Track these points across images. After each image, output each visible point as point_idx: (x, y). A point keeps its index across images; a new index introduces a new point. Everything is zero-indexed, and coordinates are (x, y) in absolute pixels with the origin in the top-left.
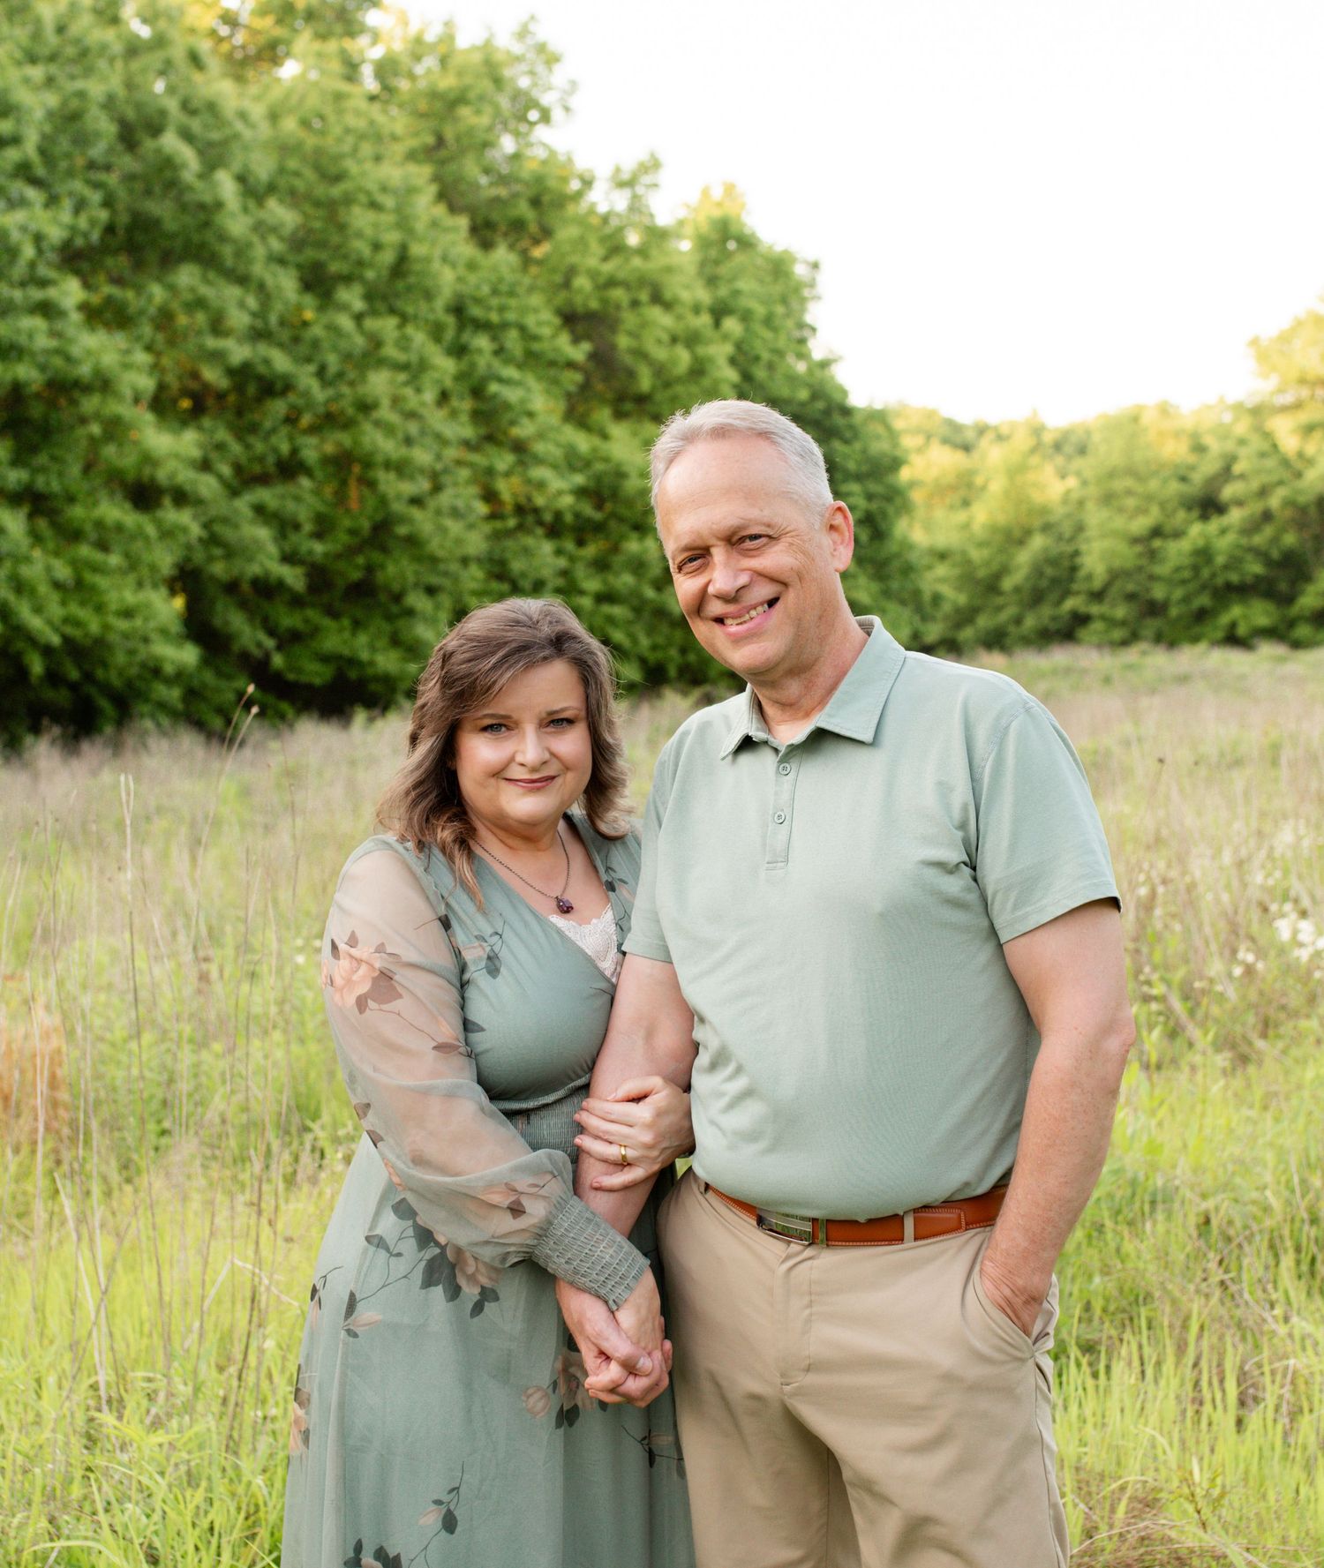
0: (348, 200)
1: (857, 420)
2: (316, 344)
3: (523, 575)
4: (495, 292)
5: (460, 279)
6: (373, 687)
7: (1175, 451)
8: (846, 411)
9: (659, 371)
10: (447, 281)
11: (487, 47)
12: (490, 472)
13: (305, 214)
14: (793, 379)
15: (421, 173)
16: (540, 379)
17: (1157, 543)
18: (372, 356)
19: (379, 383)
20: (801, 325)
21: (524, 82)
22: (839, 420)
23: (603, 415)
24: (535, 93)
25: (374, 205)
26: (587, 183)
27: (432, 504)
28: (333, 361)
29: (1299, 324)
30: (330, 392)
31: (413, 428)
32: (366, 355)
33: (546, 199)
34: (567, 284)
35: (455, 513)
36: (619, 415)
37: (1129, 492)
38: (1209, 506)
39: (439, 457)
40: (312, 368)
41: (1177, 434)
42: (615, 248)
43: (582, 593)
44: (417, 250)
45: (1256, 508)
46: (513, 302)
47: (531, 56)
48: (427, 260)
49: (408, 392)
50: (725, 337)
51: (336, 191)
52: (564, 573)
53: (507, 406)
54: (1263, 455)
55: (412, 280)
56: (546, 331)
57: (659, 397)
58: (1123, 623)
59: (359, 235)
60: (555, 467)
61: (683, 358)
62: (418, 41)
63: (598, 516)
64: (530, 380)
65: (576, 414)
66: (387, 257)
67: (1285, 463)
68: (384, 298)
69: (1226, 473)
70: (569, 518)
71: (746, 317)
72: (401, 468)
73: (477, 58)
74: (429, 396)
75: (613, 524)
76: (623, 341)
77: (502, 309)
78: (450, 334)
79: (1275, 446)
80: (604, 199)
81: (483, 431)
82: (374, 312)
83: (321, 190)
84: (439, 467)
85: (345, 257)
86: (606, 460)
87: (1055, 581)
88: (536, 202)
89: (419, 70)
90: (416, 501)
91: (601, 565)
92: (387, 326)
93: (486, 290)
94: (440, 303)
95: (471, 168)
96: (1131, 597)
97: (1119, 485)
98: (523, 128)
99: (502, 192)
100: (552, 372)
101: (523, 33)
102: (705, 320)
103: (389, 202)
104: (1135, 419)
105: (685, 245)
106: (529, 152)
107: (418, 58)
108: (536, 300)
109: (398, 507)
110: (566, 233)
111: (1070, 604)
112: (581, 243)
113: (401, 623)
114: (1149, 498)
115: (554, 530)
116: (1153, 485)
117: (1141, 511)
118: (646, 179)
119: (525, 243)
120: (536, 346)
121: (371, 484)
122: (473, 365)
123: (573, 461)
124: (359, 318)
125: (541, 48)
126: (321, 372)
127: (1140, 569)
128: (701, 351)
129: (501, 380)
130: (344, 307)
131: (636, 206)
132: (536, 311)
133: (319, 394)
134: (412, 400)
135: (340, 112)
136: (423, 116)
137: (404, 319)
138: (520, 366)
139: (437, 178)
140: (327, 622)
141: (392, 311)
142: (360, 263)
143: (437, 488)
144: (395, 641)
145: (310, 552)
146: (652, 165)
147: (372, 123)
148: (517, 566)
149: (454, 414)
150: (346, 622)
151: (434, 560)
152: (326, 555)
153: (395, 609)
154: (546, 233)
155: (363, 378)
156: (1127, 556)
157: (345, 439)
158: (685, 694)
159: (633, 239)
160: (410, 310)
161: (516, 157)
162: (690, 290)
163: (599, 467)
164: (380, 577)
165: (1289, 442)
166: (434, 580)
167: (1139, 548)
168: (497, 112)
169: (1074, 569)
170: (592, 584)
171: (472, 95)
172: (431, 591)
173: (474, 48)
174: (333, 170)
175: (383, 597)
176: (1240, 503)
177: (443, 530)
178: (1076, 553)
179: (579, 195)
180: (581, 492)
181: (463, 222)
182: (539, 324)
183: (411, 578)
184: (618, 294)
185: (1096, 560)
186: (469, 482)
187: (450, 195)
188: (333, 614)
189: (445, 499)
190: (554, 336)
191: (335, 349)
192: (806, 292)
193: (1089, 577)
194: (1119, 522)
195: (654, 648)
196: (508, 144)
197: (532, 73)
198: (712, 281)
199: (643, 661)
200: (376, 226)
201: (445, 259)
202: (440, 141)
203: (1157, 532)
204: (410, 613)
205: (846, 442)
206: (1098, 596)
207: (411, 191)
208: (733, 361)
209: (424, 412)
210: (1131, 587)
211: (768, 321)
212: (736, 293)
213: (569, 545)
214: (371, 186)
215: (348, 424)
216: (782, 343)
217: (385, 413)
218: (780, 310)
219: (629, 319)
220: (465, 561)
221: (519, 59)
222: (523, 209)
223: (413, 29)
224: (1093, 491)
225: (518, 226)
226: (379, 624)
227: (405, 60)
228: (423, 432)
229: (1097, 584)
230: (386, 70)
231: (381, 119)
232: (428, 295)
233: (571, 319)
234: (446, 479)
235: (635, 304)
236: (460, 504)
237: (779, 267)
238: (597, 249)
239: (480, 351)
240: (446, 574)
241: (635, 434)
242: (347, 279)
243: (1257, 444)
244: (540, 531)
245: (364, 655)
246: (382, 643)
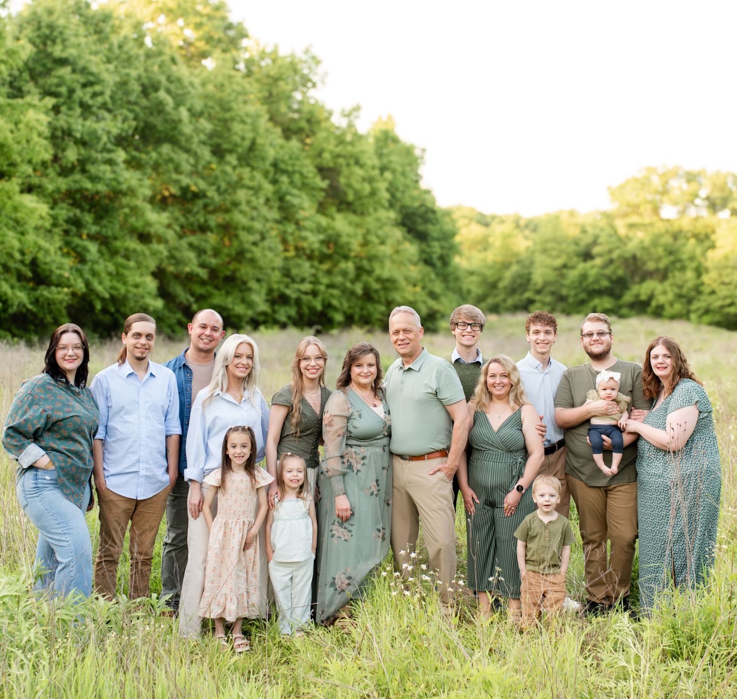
0: (232, 119)
1: (439, 215)
2: (216, 178)
3: (297, 275)
4: (291, 158)
5: (277, 153)
6: (234, 320)
7: (574, 232)
8: (434, 212)
9: (356, 192)
10: (271, 153)
11: (292, 56)
12: (285, 232)
13: (214, 124)
14: (413, 198)
15: (262, 109)
16: (308, 195)
17: (565, 271)
18: (239, 184)
19: (242, 195)
20: (417, 175)
21: (306, 71)
22: (430, 216)
23: (333, 210)
24: (311, 76)
25: (243, 122)
26: (330, 114)
27: (261, 245)
28: (223, 185)
29: (628, 182)
30: (222, 198)
31: (254, 213)
32: (237, 183)
33: (313, 120)
34: (320, 155)
35: (271, 249)
36: (339, 210)
37: (554, 249)
38: (587, 256)
39: (264, 226)
40: (214, 188)
41: (576, 225)
42: (341, 141)
43: (320, 283)
44: (260, 141)
45: (607, 258)
46: (298, 163)
47: (310, 61)
48: (263, 145)
49: (253, 199)
50: (385, 180)
51: (228, 115)
52: (314, 275)
53: (293, 206)
54: (610, 236)
55: (257, 153)
56: (311, 175)
57: (357, 203)
58: (548, 304)
59: (236, 134)
60: (312, 231)
61: (367, 188)
62: (263, 52)
63: (329, 252)
64: (304, 196)
65: (322, 208)
66: (247, 143)
67: (620, 239)
68: (245, 159)
69: (595, 243)
70: (317, 253)
71: (394, 172)
72: (249, 230)
73: (289, 60)
74: (262, 200)
75: (336, 257)
76: (342, 180)
77: (293, 165)
78: (271, 175)
79: (616, 232)
80: (338, 121)
81: (283, 215)
82: (241, 165)
83: (222, 115)
84: (264, 230)
85: (230, 142)
86: (333, 229)
87: (521, 285)
88: (309, 121)
89: (263, 64)
90: (255, 244)
91: (329, 272)
92: (246, 172)
93: (287, 157)
94: (268, 163)
95: (283, 109)
96: (553, 293)
97: (550, 245)
98: (305, 89)
99: (296, 116)
100: (314, 192)
101: (307, 52)
102: (376, 172)
103: (249, 120)
104: (557, 218)
105: (371, 140)
106: (306, 100)
107: (262, 58)
108: (307, 162)
109: (247, 246)
110: (321, 135)
111: (528, 295)
112: (327, 139)
113: (246, 294)
114: (562, 252)
115: (310, 258)
116: (564, 246)
117: (558, 257)
118: (355, 114)
119: (304, 136)
120: (307, 181)
121: (237, 236)
122: (280, 188)
123: (320, 229)
124: (234, 168)
125: (314, 58)
126: (218, 189)
127: (557, 281)
128: (375, 185)
129: (291, 194)
130: (228, 163)
131: (350, 125)
132: (306, 166)
133: (217, 198)
134: (255, 201)
135: (231, 83)
136: (264, 84)
137: (253, 168)
138: (299, 189)
139: (269, 111)
140: (216, 292)
141: (248, 165)
142: (236, 145)
143: (263, 238)
144: (243, 301)
145: (210, 263)
146: (357, 108)
147: (243, 88)
148: (294, 272)
149: (271, 208)
150: (223, 292)
151: (261, 268)
152: (217, 265)
153: (243, 287)
154: (313, 133)
155: (235, 193)
156: (552, 275)
157: (227, 217)
158: (361, 327)
159: (349, 138)
160: (255, 165)
161: (301, 102)
162: (371, 160)
163: (330, 232)
164: (238, 275)
165: (622, 231)
166: (261, 276)
167: (557, 272)
168: (294, 83)
169: (529, 280)
170: (325, 280)
171: (284, 77)
172: (259, 281)
173: (286, 57)
174: (226, 106)
175: (238, 282)
176: (600, 255)
177: (265, 256)
178: (530, 274)
179: (327, 119)
180: (322, 242)
181: (279, 130)
182: (309, 172)
183: (251, 275)
184: (341, 161)
185: (538, 277)
186: (276, 236)
187: (273, 119)
188: (217, 287)
189: (266, 243)
190: (314, 177)
191: (224, 180)
192: (419, 161)
193: (535, 284)
194: (549, 261)
195: (350, 307)
196: (298, 96)
197: (310, 68)
198: (380, 156)
199: (345, 313)
200: (243, 130)
201: (271, 145)
202: (271, 94)
203: (565, 266)
204: (249, 290)
205: (434, 224)
206: (539, 292)
207: (258, 116)
208: (388, 190)
209: (259, 207)
210: (552, 288)
211: (403, 174)
212: (390, 162)
213: (316, 263)
214: (242, 113)
215: (227, 211)
216: (409, 182)
217: (244, 207)
218: (408, 169)
219: (345, 171)
220: (273, 269)
221: (305, 62)
222: (303, 124)
223: (261, 49)
224: (538, 247)
225: (300, 131)
226: (236, 293)
227: (257, 58)
228: (259, 215)
229: (539, 287)
230: (249, 63)
231: (247, 86)
232: (263, 159)
233: (322, 171)
234: (267, 235)
235: (348, 165)
236: (272, 245)
237: (408, 151)
238: (333, 142)
239: (283, 182)
240: (265, 274)
241: (345, 218)
242: (230, 151)
243: (608, 230)
244: (304, 257)
245: (230, 306)
246: (237, 301)
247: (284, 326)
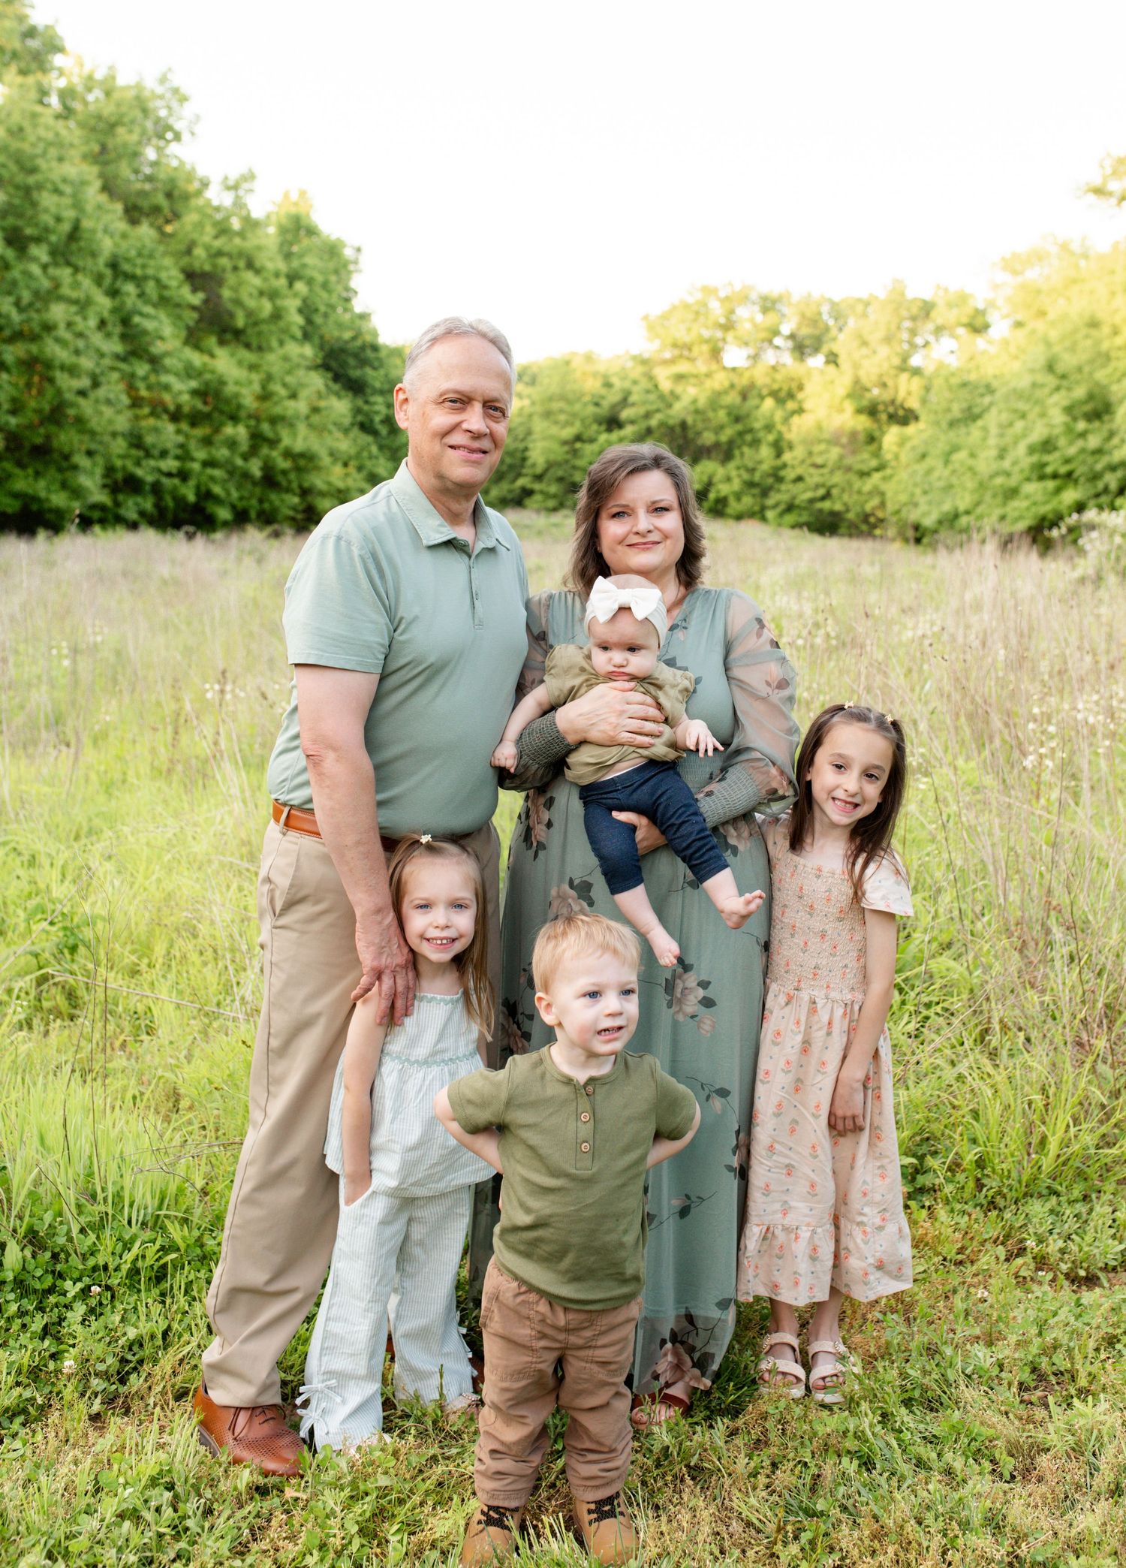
0: (40, 187)
1: (383, 354)
2: (14, 283)
3: (154, 446)
4: (140, 255)
5: (116, 245)
6: (49, 516)
7: (593, 386)
8: (375, 348)
9: (250, 314)
10: (107, 246)
11: (139, 86)
12: (133, 375)
13: (7, 193)
14: (340, 325)
15: (91, 171)
16: (169, 315)
17: (578, 445)
18: (53, 294)
19: (58, 312)
20: (347, 289)
21: (163, 113)
22: (369, 354)
23: (212, 341)
24: (171, 121)
25: (57, 191)
26: (205, 184)
27: (93, 395)
28: (26, 296)
29: (674, 308)
30: (24, 316)
31: (81, 344)
32: (49, 292)
33: (176, 193)
34: (189, 251)
35: (108, 402)
36: (222, 342)
37: (561, 411)
38: (613, 423)
39: (98, 364)
40: (11, 299)
41: (595, 375)
42: (223, 230)
43: (193, 459)
44: (86, 224)
45: (642, 425)
46: (152, 263)
47: (168, 95)
48: (93, 231)
49: (78, 319)
50: (296, 295)
51: (31, 180)
52: (182, 446)
53: (145, 332)
54: (648, 392)
55: (82, 244)
56: (174, 283)
57: (250, 331)
58: (554, 496)
59: (46, 211)
60: (177, 374)
61: (267, 307)
62: (90, 78)
63: (206, 409)
64: (162, 315)
65: (193, 339)
66: (66, 227)
67: (662, 397)
68: (63, 255)
69: (624, 402)
70: (186, 409)
71: (310, 282)
72: (72, 371)
73: (131, 94)
74: (92, 323)
75: (216, 415)
76: (226, 293)
77: (144, 266)
78: (107, 281)
79: (656, 386)
80: (217, 196)
81: (129, 348)
82: (56, 264)
83: (20, 178)
84: (98, 371)
85: (37, 225)
86: (213, 372)
87: (511, 467)
88: (169, 195)
89: (91, 98)
90: (82, 393)
91: (207, 442)
92: (65, 273)
93: (133, 253)
94: (101, 261)
95: (125, 170)
96: (560, 480)
97: (556, 406)
98: (162, 143)
99: (147, 187)
100: (178, 311)
101: (163, 80)
102: (283, 282)
103: (68, 190)
104: (568, 363)
105: (272, 230)
106: (164, 160)
107: (89, 90)
108: (168, 261)
109: (69, 396)
110: (190, 218)
111: (521, 482)
112: (200, 226)
113: (69, 474)
114: (574, 415)
115: (175, 417)
116: (577, 407)
117: (568, 424)
118: (245, 186)
119: (161, 221)
120: (166, 293)
121: (51, 380)
122: (123, 304)
123: (190, 372)
124: (45, 267)
125: (176, 91)
126: (17, 304)
127: (567, 462)
128: (279, 302)
129: (141, 314)
130: (35, 259)
131: (238, 203)
132: (167, 269)
133: (16, 317)
134: (80, 325)
135: (35, 126)
136: (93, 130)
137: (76, 269)
138: (155, 306)
139: (102, 175)
140: (17, 471)
141: (68, 264)
142: (47, 230)
143: (96, 384)
144: (64, 486)
145: (7, 423)
146: (250, 177)
147: (57, 134)
148: (149, 439)
149: (108, 335)
150: (30, 471)
151: (93, 434)
152: (18, 426)
153: (65, 464)
154: (176, 216)
155: (47, 309)
156: (559, 452)
157: (34, 349)
158: (261, 529)
159: (236, 224)
160: (81, 263)
161: (155, 164)
162: (273, 262)
163: (208, 376)
164: (55, 444)
165: (666, 385)
166: (93, 446)
167: (566, 448)
168: (144, 133)
169: (524, 459)
170: (201, 454)
171: (126, 120)
172: (90, 453)
173: (128, 88)
174: (29, 165)
175: (56, 456)
176: (632, 422)
177: (100, 413)
178: (526, 449)
179: (199, 193)
180: (195, 393)
181: (119, 207)
182: (170, 278)
183: (76, 445)
184: (224, 262)
185: (538, 455)
186: (117, 382)
187: (108, 188)
188: (20, 465)
189: (101, 392)
190: (179, 287)
191: (28, 287)
192: (351, 267)
193: (534, 465)
194: (554, 430)
195: (241, 498)
196: (151, 154)
197: (169, 108)
198: (288, 256)
199: (233, 507)
200: (58, 205)
201: (106, 231)
202: (104, 149)
203: (578, 438)
204: (75, 468)
205: (375, 369)
206: (539, 478)
207: (84, 183)
208: (300, 311)
209: (88, 333)
210: (560, 473)
211: (325, 286)
212: (304, 266)
213: (184, 426)
214: (55, 176)
215: (34, 338)
216: (334, 300)
217: (62, 332)
218: (333, 278)
219: (231, 279)
220: (114, 435)
221: (161, 97)
222: (160, 200)
223: (86, 71)
224: (538, 409)
225: (156, 210)
226: (52, 472)
227: (80, 89)
228: (87, 347)
229: (539, 470)
230: (66, 95)
231: (64, 132)
232: (94, 255)
233: (193, 277)
234: (102, 379)
235: (235, 268)
236: (112, 396)
237: (333, 250)
238: (210, 230)
239: (128, 294)
240: (101, 443)
241: (232, 355)
242: (38, 240)
243: (644, 384)
244: (165, 417)
245: (43, 494)
246: (56, 486)
247: (133, 526)
